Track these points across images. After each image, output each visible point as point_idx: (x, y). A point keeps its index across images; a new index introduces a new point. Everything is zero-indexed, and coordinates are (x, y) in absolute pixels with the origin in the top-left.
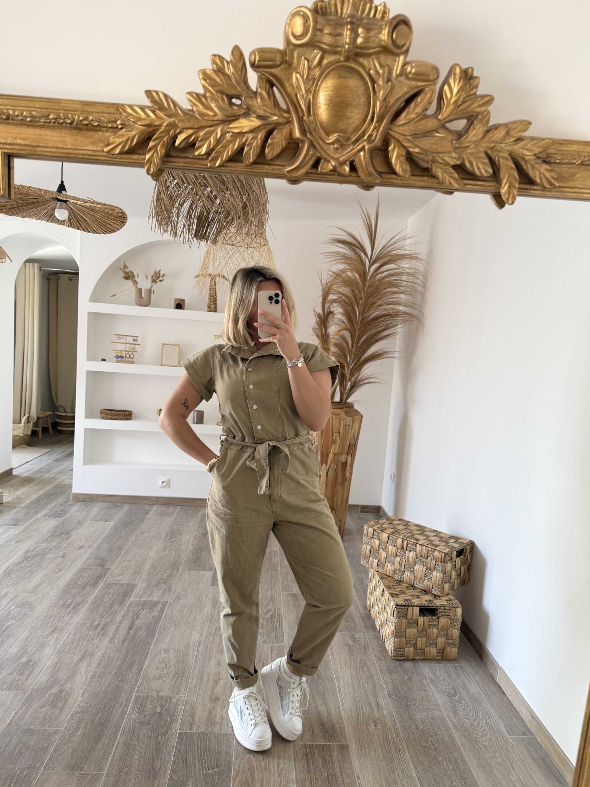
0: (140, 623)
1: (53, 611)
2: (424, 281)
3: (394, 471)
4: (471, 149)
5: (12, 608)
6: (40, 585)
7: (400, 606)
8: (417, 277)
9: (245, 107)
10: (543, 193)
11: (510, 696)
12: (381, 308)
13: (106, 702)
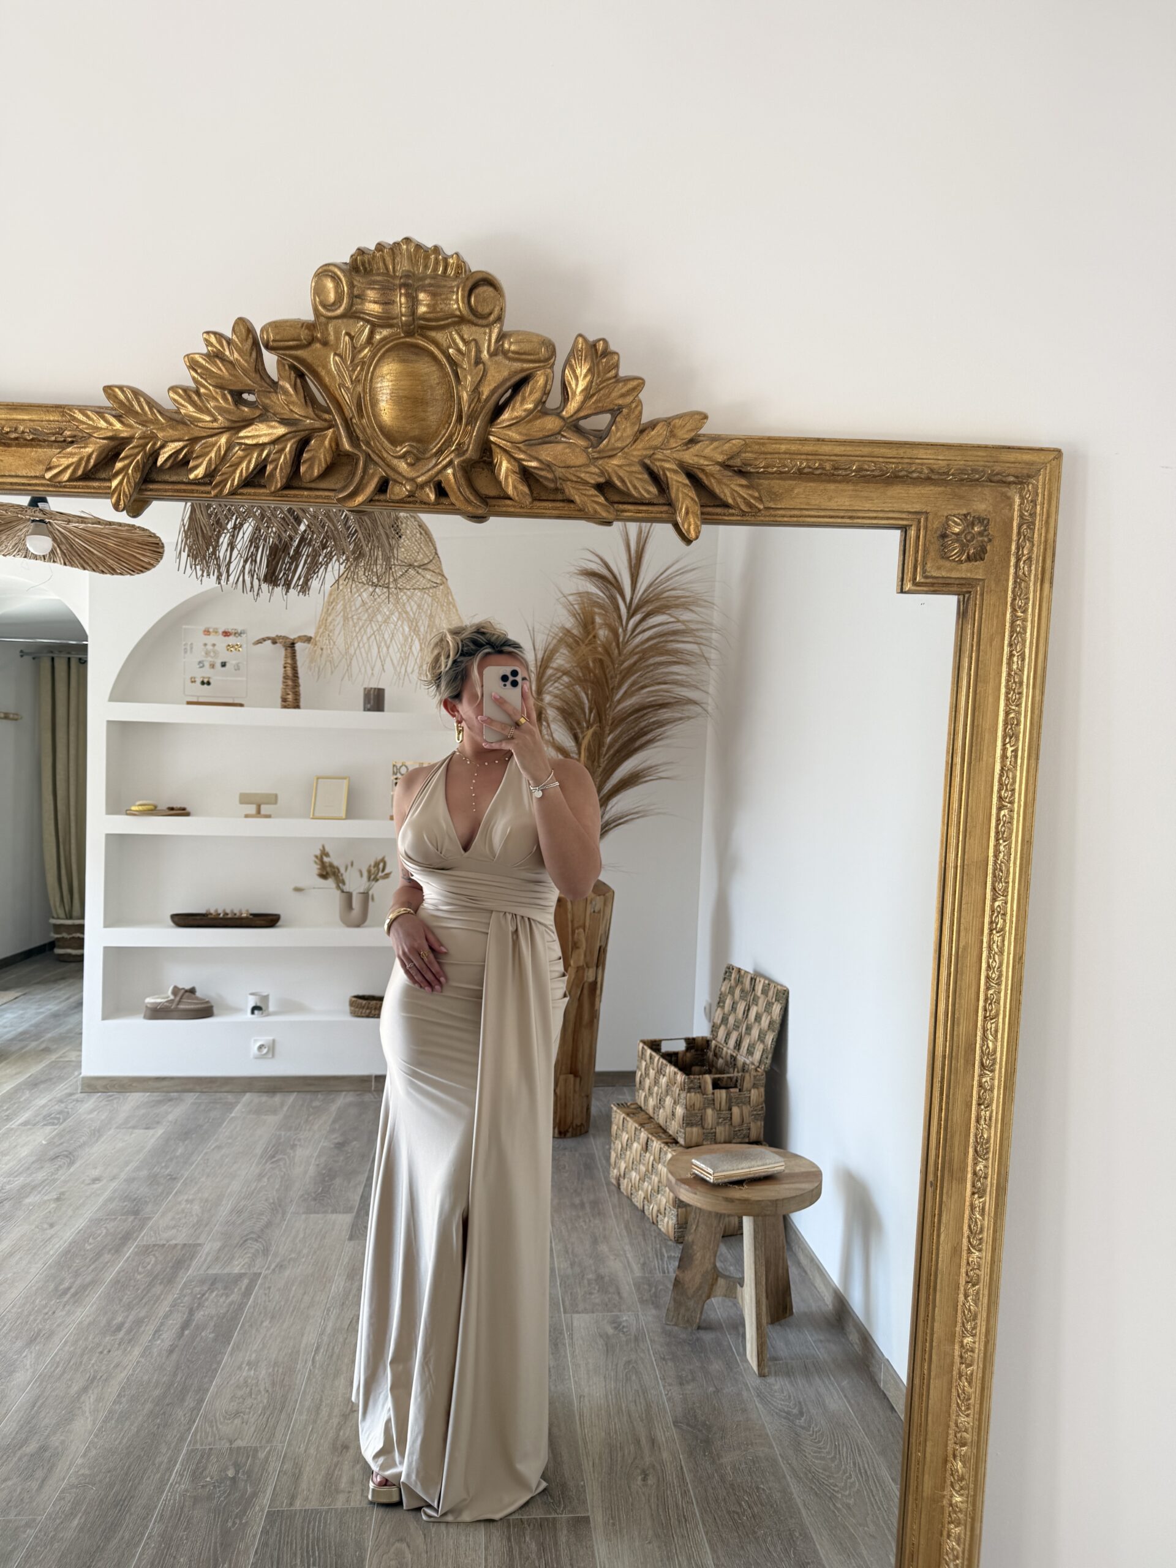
0: (203, 1316)
1: (34, 1302)
3: (709, 1000)
4: (619, 459)
6: (11, 1254)
9: (261, 407)
10: (746, 518)
13: (129, 1467)
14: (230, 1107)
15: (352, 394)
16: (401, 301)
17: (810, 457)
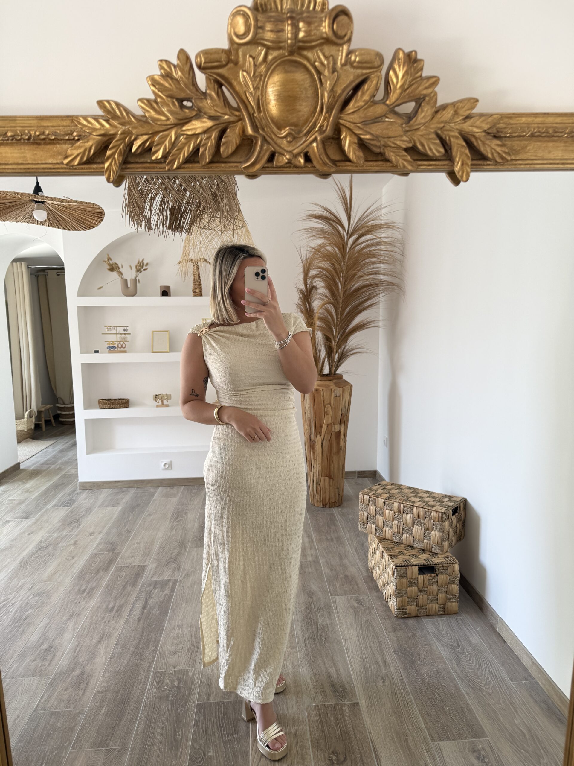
0: (153, 602)
1: (69, 597)
2: (402, 249)
3: (387, 436)
4: (422, 131)
5: (30, 598)
6: (55, 573)
7: (400, 566)
8: (394, 246)
9: (196, 109)
10: (497, 167)
11: (511, 644)
12: (362, 278)
13: (126, 680)
14: (152, 495)
15: (254, 97)
16: (288, 28)
17: (540, 125)
